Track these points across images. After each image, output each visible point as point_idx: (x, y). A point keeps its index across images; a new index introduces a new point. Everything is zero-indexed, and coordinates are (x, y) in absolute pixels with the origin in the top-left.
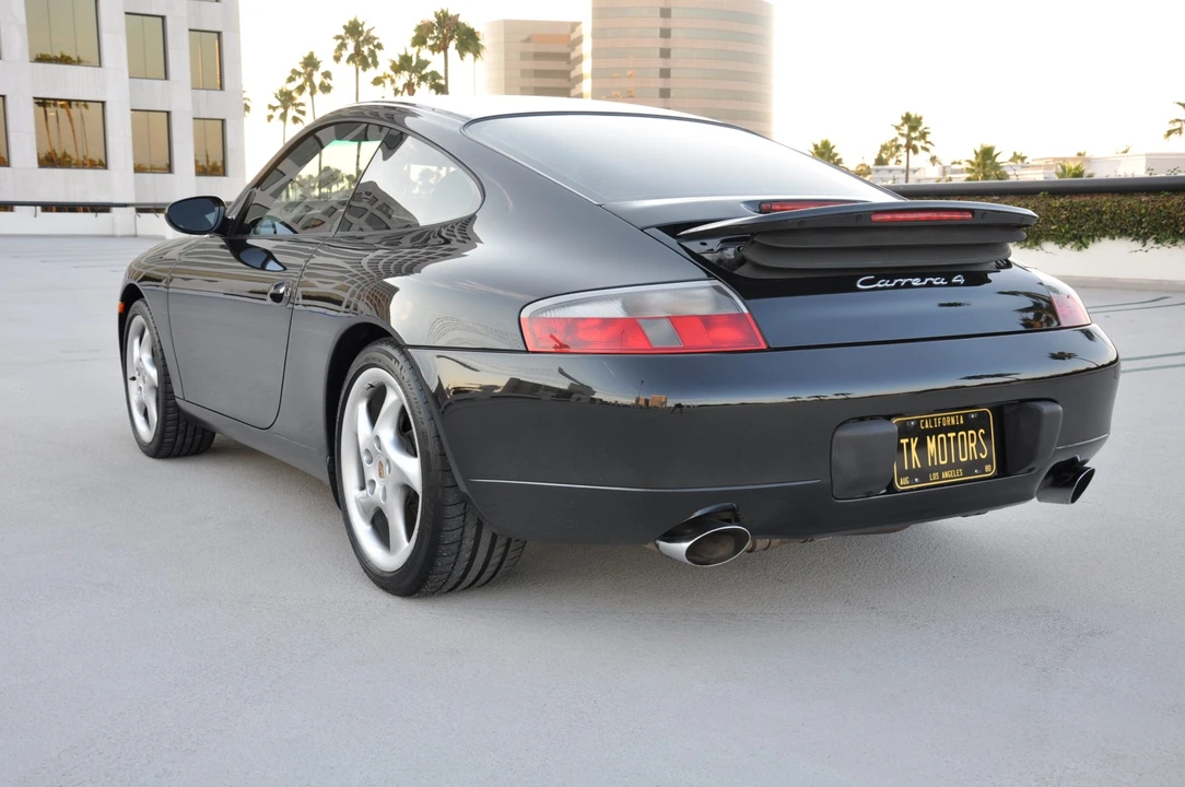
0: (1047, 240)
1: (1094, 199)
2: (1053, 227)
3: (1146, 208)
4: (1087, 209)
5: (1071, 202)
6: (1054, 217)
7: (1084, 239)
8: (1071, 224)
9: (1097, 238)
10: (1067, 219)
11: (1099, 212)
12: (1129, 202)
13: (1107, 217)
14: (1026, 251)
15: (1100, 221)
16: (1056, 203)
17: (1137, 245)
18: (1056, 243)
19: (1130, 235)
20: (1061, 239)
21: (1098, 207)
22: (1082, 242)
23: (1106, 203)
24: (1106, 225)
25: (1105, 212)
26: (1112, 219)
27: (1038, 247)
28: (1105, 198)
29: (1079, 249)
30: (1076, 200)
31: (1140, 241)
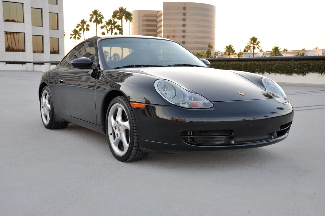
0: (294, 73)
1: (307, 62)
2: (296, 70)
3: (322, 65)
4: (305, 64)
5: (301, 62)
6: (296, 67)
7: (304, 73)
8: (301, 69)
9: (308, 73)
10: (300, 67)
11: (309, 65)
12: (317, 62)
13: (311, 66)
14: (288, 76)
15: (309, 68)
16: (297, 63)
17: (319, 75)
18: (297, 74)
19: (317, 72)
20: (298, 73)
21: (308, 64)
22: (304, 74)
23: (311, 63)
24: (311, 69)
25: (310, 65)
26: (312, 67)
27: (292, 75)
28: (310, 61)
29: (303, 76)
30: (302, 62)
31: (320, 74)
